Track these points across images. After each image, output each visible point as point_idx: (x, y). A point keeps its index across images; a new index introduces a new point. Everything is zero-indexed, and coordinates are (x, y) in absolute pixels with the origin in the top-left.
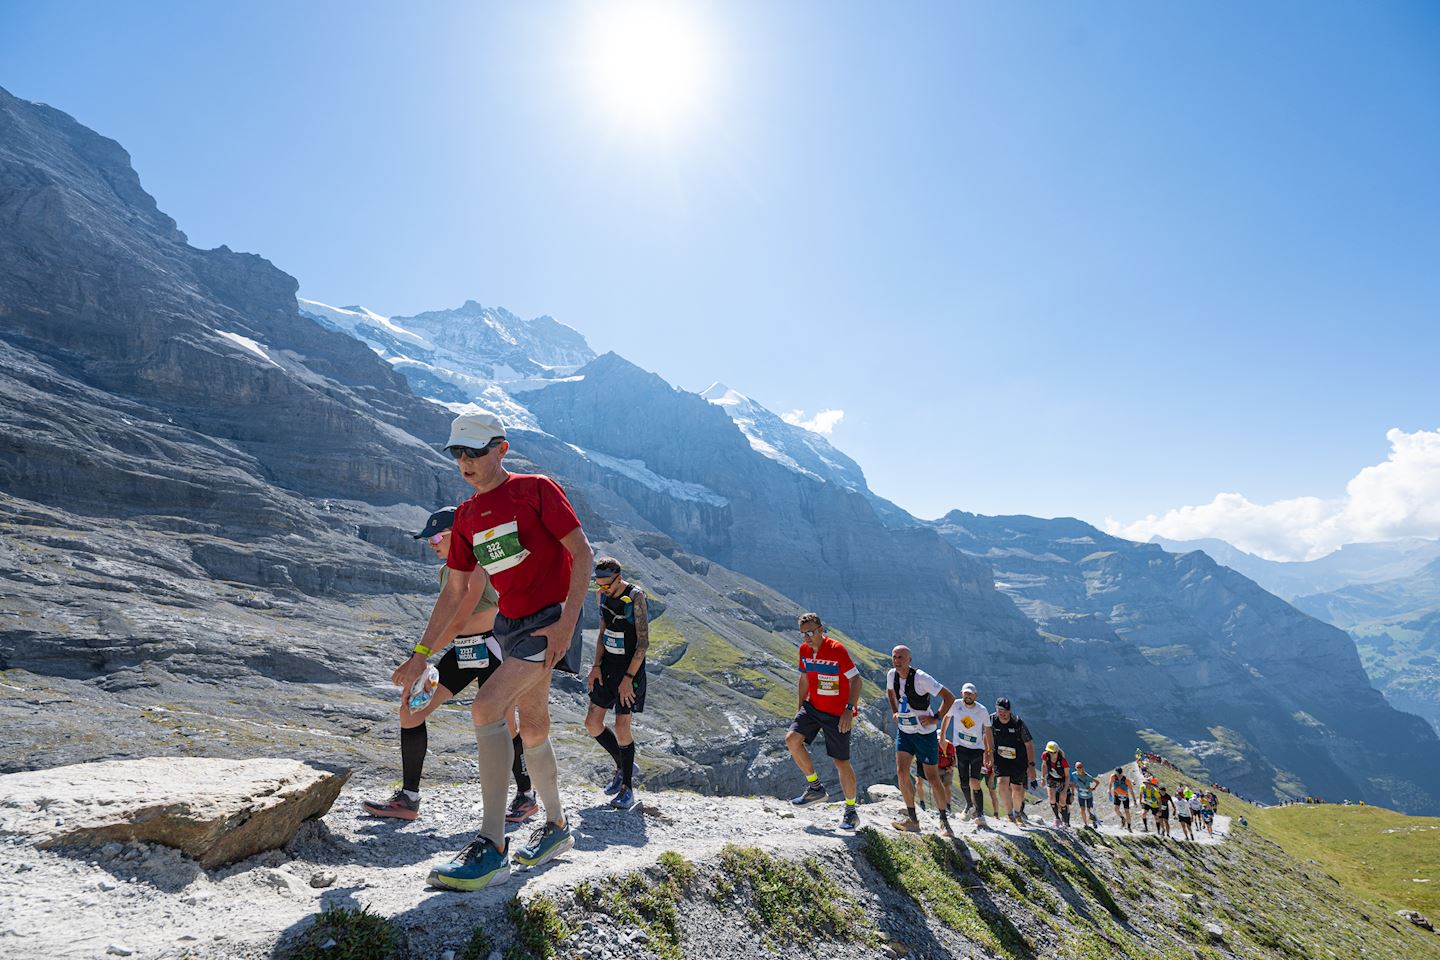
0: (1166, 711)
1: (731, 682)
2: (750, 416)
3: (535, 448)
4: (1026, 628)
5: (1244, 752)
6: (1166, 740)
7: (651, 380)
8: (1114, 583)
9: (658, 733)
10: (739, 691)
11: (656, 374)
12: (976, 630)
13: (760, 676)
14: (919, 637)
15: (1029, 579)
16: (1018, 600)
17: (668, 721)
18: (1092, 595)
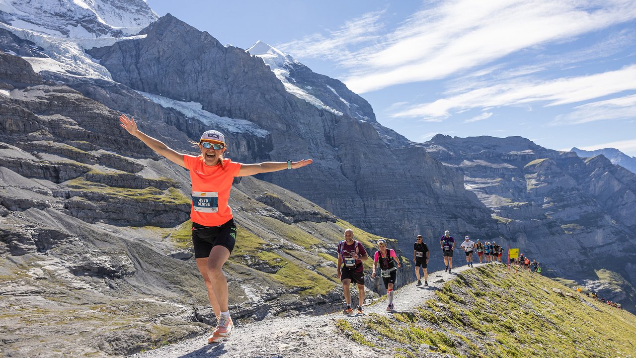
0: (575, 263)
1: (250, 263)
2: (286, 67)
3: (103, 92)
4: (485, 214)
5: (621, 286)
6: (574, 282)
7: (203, 37)
8: (544, 181)
9: (181, 306)
10: (256, 269)
11: (207, 32)
12: (451, 218)
13: (275, 256)
14: (411, 225)
15: (488, 181)
16: (480, 196)
17: (191, 296)
18: (531, 189)
